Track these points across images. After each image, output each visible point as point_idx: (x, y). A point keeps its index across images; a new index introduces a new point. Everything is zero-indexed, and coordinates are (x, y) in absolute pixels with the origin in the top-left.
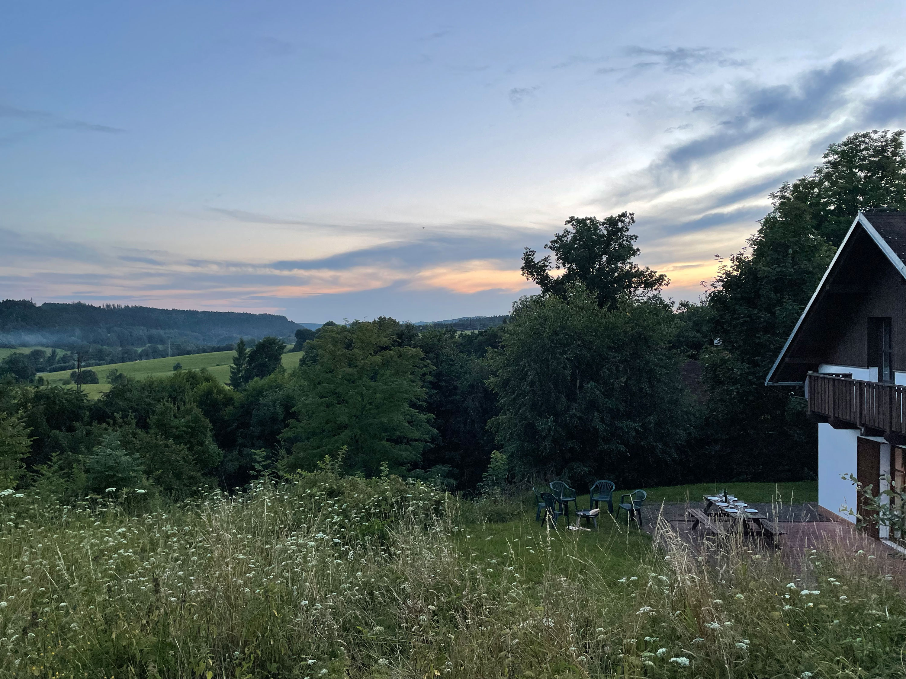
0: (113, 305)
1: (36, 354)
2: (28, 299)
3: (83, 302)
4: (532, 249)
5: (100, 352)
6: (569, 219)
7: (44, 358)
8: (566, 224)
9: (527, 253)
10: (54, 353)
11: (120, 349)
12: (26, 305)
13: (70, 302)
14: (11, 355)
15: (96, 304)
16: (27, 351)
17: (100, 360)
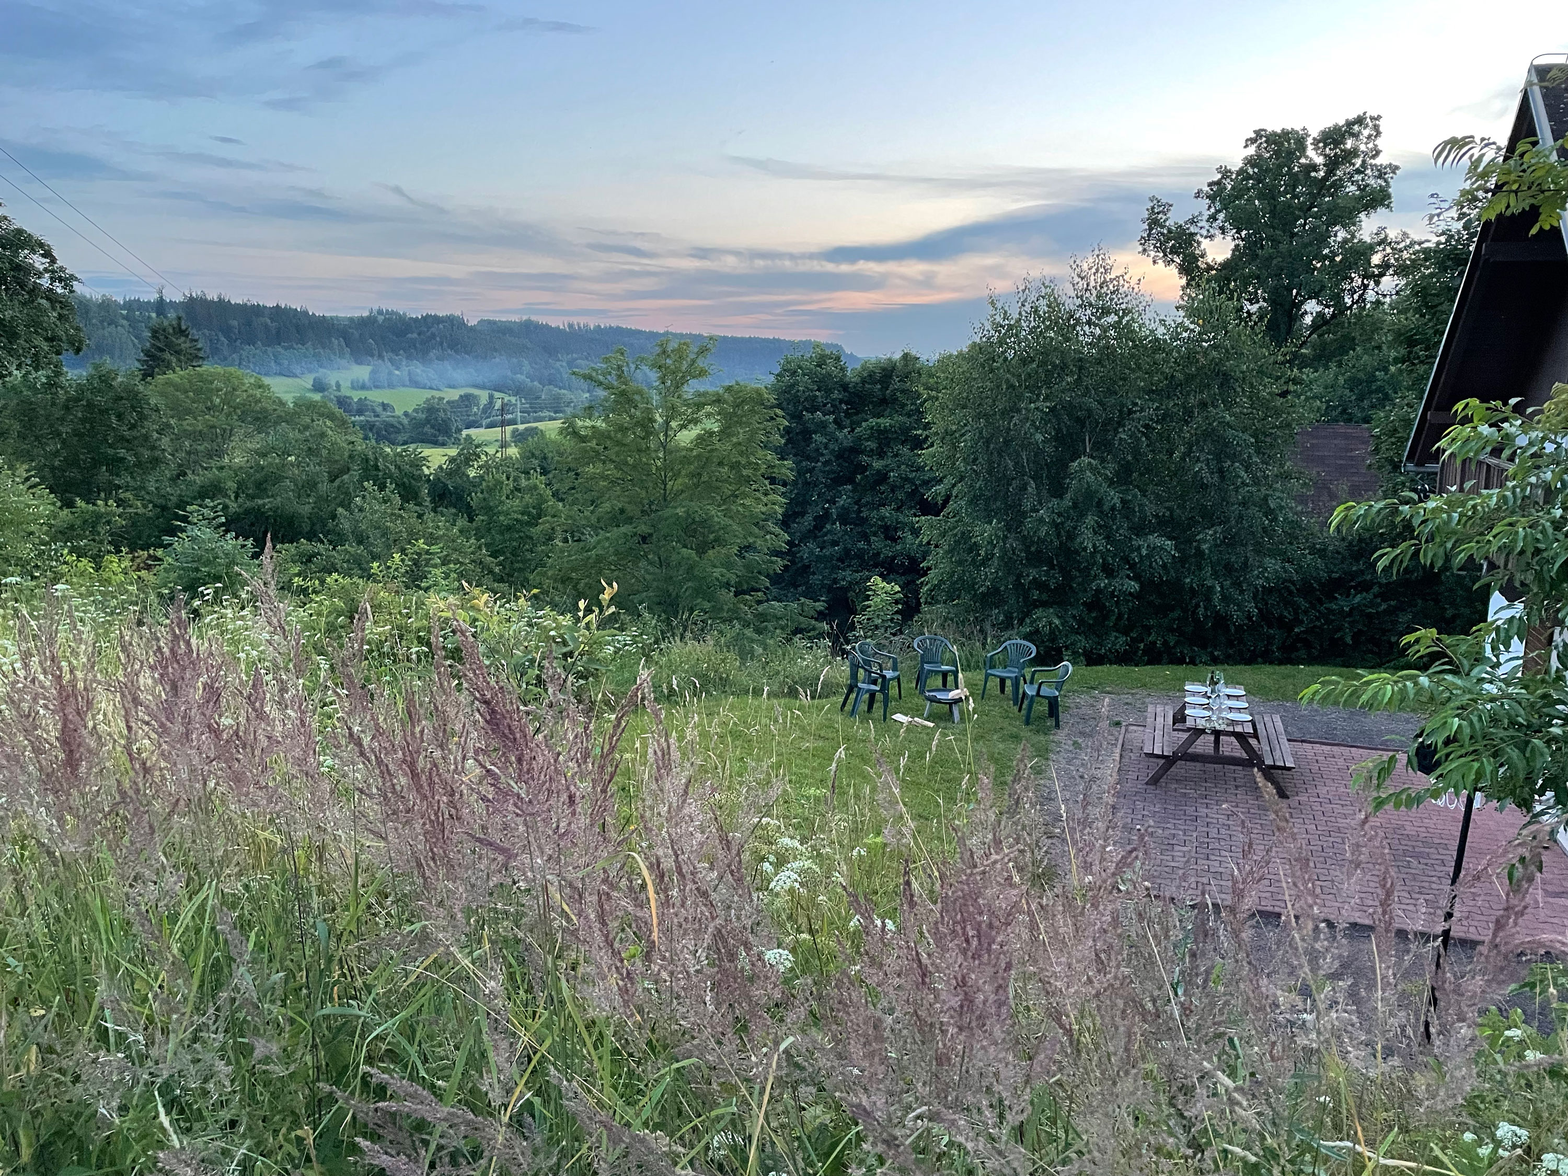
0: (578, 324)
1: (467, 400)
2: (457, 313)
3: (534, 318)
4: (1164, 201)
5: (557, 398)
6: (1253, 135)
7: (478, 405)
8: (1246, 146)
9: (1153, 208)
10: (491, 397)
11: (587, 395)
12: (454, 323)
13: (515, 318)
14: (428, 400)
15: (555, 322)
16: (453, 395)
17: (556, 412)
